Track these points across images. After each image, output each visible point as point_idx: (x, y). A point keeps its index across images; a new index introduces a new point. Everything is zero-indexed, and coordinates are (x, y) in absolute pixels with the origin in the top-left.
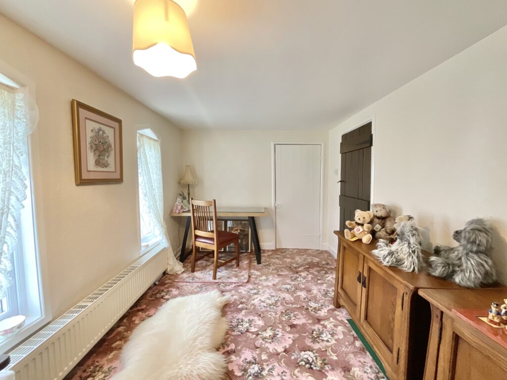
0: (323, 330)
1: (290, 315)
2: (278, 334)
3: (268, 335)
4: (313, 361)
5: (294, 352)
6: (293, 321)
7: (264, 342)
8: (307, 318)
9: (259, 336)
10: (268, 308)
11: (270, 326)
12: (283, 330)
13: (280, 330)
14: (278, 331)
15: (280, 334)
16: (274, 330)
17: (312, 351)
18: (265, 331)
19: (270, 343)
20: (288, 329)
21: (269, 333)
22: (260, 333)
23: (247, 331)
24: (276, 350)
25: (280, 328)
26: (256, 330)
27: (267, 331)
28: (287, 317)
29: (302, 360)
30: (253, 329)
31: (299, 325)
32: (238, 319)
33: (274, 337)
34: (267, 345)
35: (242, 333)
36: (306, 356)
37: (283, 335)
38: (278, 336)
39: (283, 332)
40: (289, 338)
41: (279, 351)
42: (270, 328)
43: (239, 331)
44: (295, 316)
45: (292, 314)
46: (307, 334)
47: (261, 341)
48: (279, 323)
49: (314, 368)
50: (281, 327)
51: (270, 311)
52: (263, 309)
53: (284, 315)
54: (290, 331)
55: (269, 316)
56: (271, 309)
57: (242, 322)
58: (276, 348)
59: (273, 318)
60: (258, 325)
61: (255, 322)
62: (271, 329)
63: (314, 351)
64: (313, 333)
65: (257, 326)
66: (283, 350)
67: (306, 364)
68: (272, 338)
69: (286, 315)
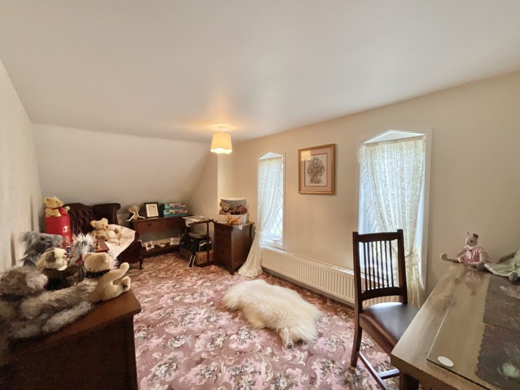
0: (165, 376)
1: (210, 374)
2: (211, 345)
3: (218, 340)
4: (174, 342)
5: (190, 340)
6: (202, 368)
7: (218, 333)
8: (187, 381)
9: (225, 335)
10: (240, 366)
11: (222, 348)
12: (208, 351)
13: (210, 350)
14: (212, 348)
15: (208, 346)
16: (216, 346)
17: (176, 348)
18: (223, 342)
19: (213, 336)
20: (204, 355)
21: (219, 341)
22: (226, 338)
23: (237, 334)
24: (205, 334)
25: (212, 351)
26: (231, 338)
27: (222, 342)
28: (212, 369)
29: (183, 338)
30: (234, 337)
31: (194, 367)
32: (255, 337)
33: (212, 342)
34: (214, 333)
35: (239, 330)
36: (180, 342)
37: (205, 346)
38: (209, 344)
39: (207, 350)
40: (199, 348)
41: (203, 335)
42: (221, 346)
43: (243, 329)
44: (204, 376)
45: (207, 377)
46: (183, 361)
47: (221, 333)
48: (216, 356)
49: (173, 338)
50: (212, 353)
51: (234, 364)
52: (244, 362)
53: (216, 369)
54: (201, 354)
55: (231, 358)
56: (236, 368)
57: (249, 337)
58: (206, 335)
59: (225, 357)
60: (233, 343)
61: (238, 344)
62: (219, 346)
63: (173, 349)
64: (177, 365)
65: (233, 341)
66: (200, 337)
67: (179, 338)
68: (213, 339)
69: (214, 371)
